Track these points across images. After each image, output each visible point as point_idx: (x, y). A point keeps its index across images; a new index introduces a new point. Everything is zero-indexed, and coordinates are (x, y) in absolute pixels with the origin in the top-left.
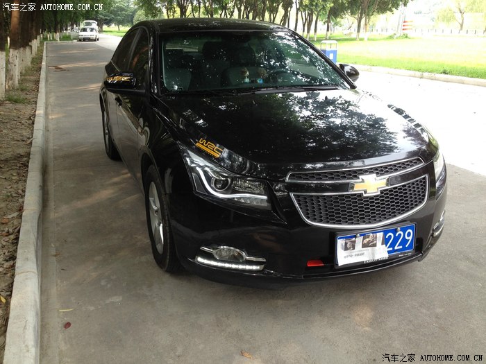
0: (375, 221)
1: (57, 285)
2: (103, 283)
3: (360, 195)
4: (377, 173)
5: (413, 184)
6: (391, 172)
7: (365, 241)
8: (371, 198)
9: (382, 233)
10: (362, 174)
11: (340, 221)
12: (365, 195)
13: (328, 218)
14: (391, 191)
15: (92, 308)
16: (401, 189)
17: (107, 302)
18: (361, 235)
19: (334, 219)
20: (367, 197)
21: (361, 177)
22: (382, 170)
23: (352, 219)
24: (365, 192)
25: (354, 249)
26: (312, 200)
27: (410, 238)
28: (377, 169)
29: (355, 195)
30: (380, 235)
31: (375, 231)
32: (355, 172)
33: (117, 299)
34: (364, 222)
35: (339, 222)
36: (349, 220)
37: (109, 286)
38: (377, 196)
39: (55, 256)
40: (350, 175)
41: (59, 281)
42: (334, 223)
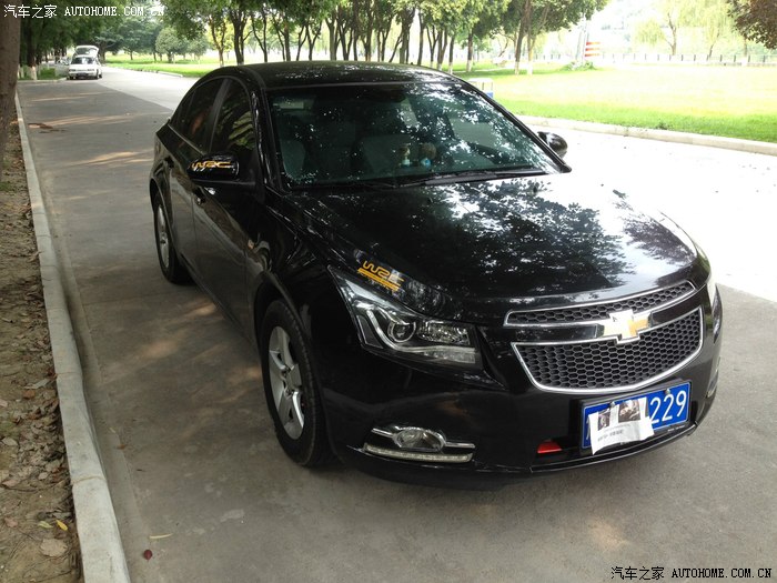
0: (635, 381)
1: (136, 495)
2: (208, 489)
3: (612, 343)
4: (634, 308)
5: (683, 321)
6: (653, 306)
7: (622, 412)
8: (628, 346)
9: (645, 399)
10: (612, 310)
11: (585, 382)
12: (619, 342)
13: (567, 379)
14: (654, 334)
15: (202, 531)
16: (667, 330)
17: (223, 520)
18: (616, 403)
19: (577, 381)
20: (622, 346)
21: (611, 315)
22: (640, 304)
23: (602, 380)
24: (620, 337)
25: (608, 425)
26: (544, 353)
27: (683, 403)
28: (632, 303)
29: (605, 342)
30: (643, 401)
31: (635, 395)
32: (603, 307)
33: (237, 514)
34: (619, 382)
35: (583, 384)
36: (598, 380)
37: (219, 493)
38: (636, 342)
39: (122, 447)
40: (597, 312)
41: (138, 489)
42: (577, 386)
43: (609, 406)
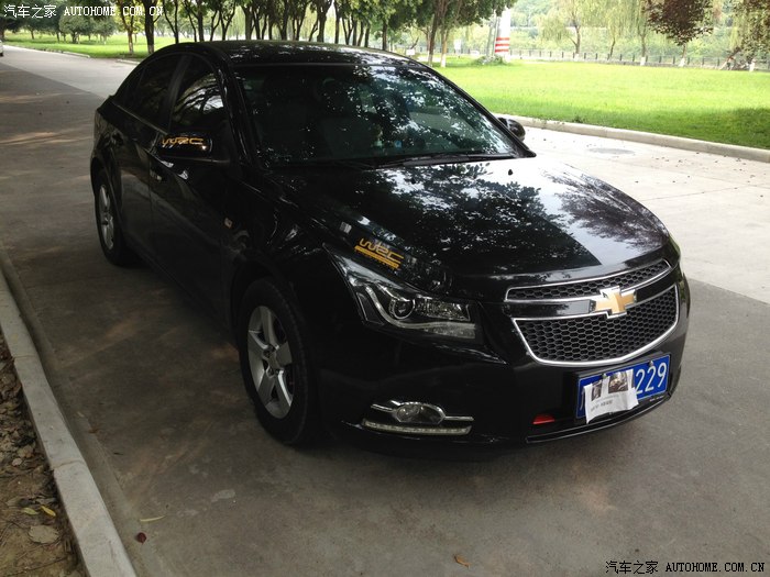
0: (622, 353)
1: (118, 480)
2: (194, 471)
3: (603, 317)
4: (621, 285)
5: (661, 297)
6: (636, 283)
7: (612, 383)
8: (616, 320)
9: (632, 371)
10: (602, 287)
11: (578, 356)
12: (609, 317)
13: (562, 353)
14: (638, 309)
15: (194, 512)
16: (648, 306)
17: (214, 499)
18: (608, 375)
19: (571, 354)
20: (611, 320)
21: (602, 291)
22: (625, 281)
23: (593, 353)
24: (610, 312)
25: (600, 396)
26: (542, 328)
27: (663, 375)
28: (619, 280)
29: (596, 317)
30: (630, 373)
31: (623, 367)
32: (593, 284)
33: (228, 494)
34: (608, 355)
35: (577, 358)
36: (590, 353)
37: (205, 474)
38: (623, 317)
39: (94, 431)
40: (588, 289)
42: (571, 360)
43: (601, 378)
